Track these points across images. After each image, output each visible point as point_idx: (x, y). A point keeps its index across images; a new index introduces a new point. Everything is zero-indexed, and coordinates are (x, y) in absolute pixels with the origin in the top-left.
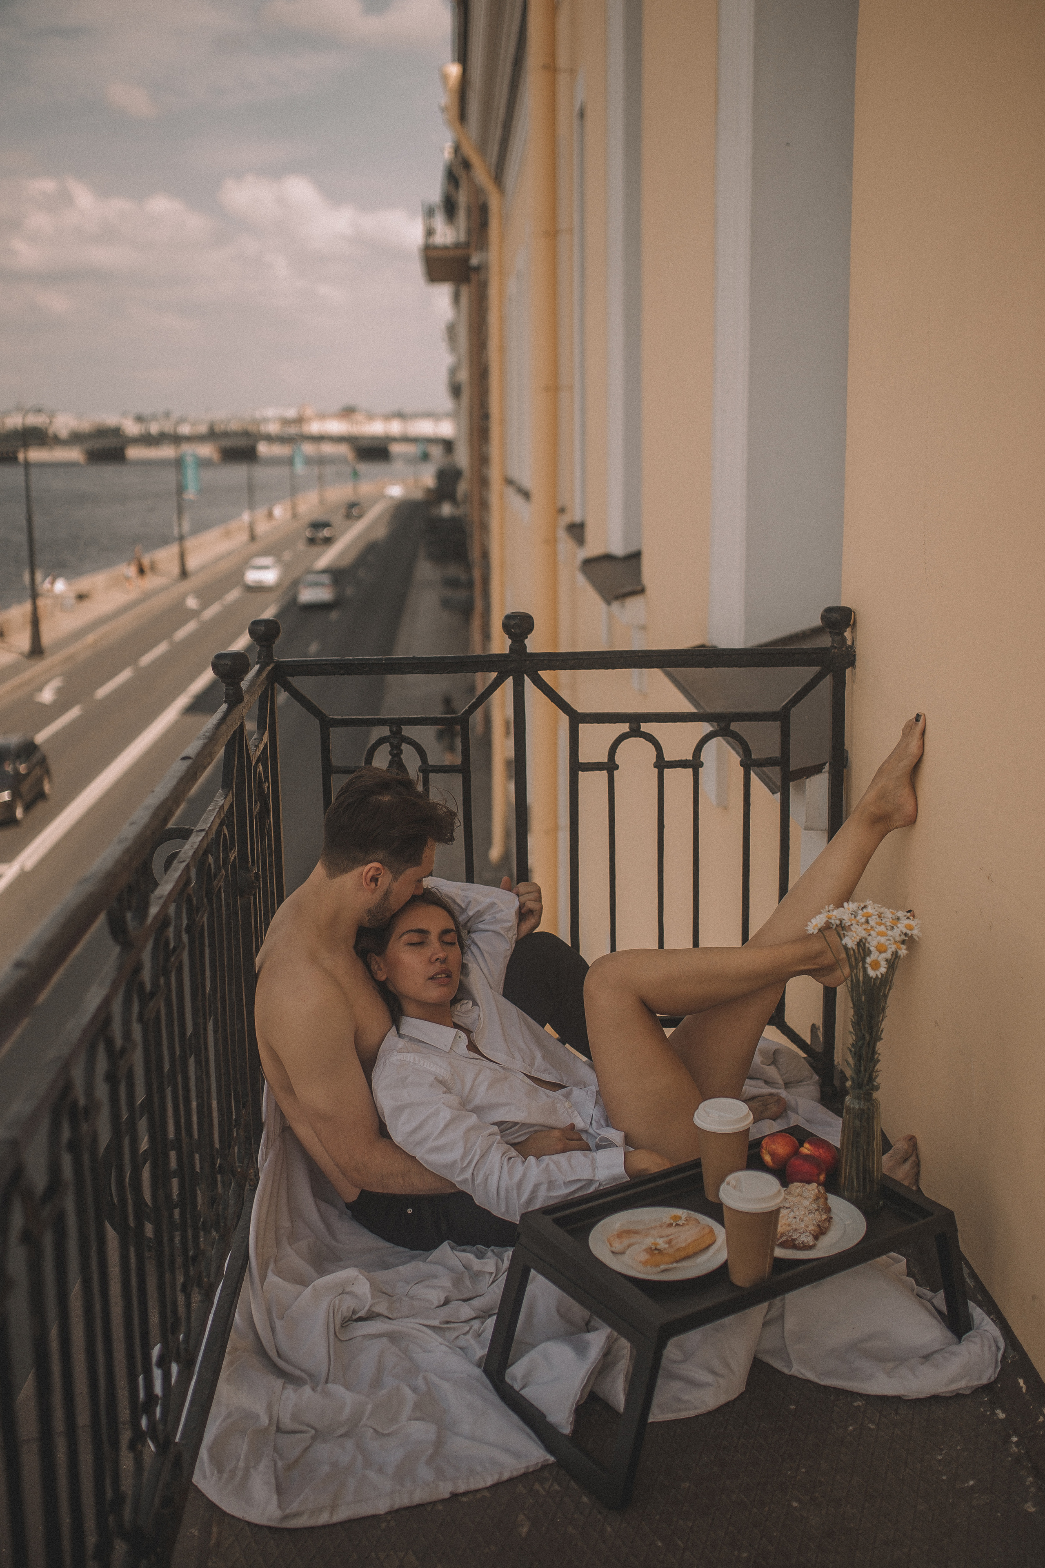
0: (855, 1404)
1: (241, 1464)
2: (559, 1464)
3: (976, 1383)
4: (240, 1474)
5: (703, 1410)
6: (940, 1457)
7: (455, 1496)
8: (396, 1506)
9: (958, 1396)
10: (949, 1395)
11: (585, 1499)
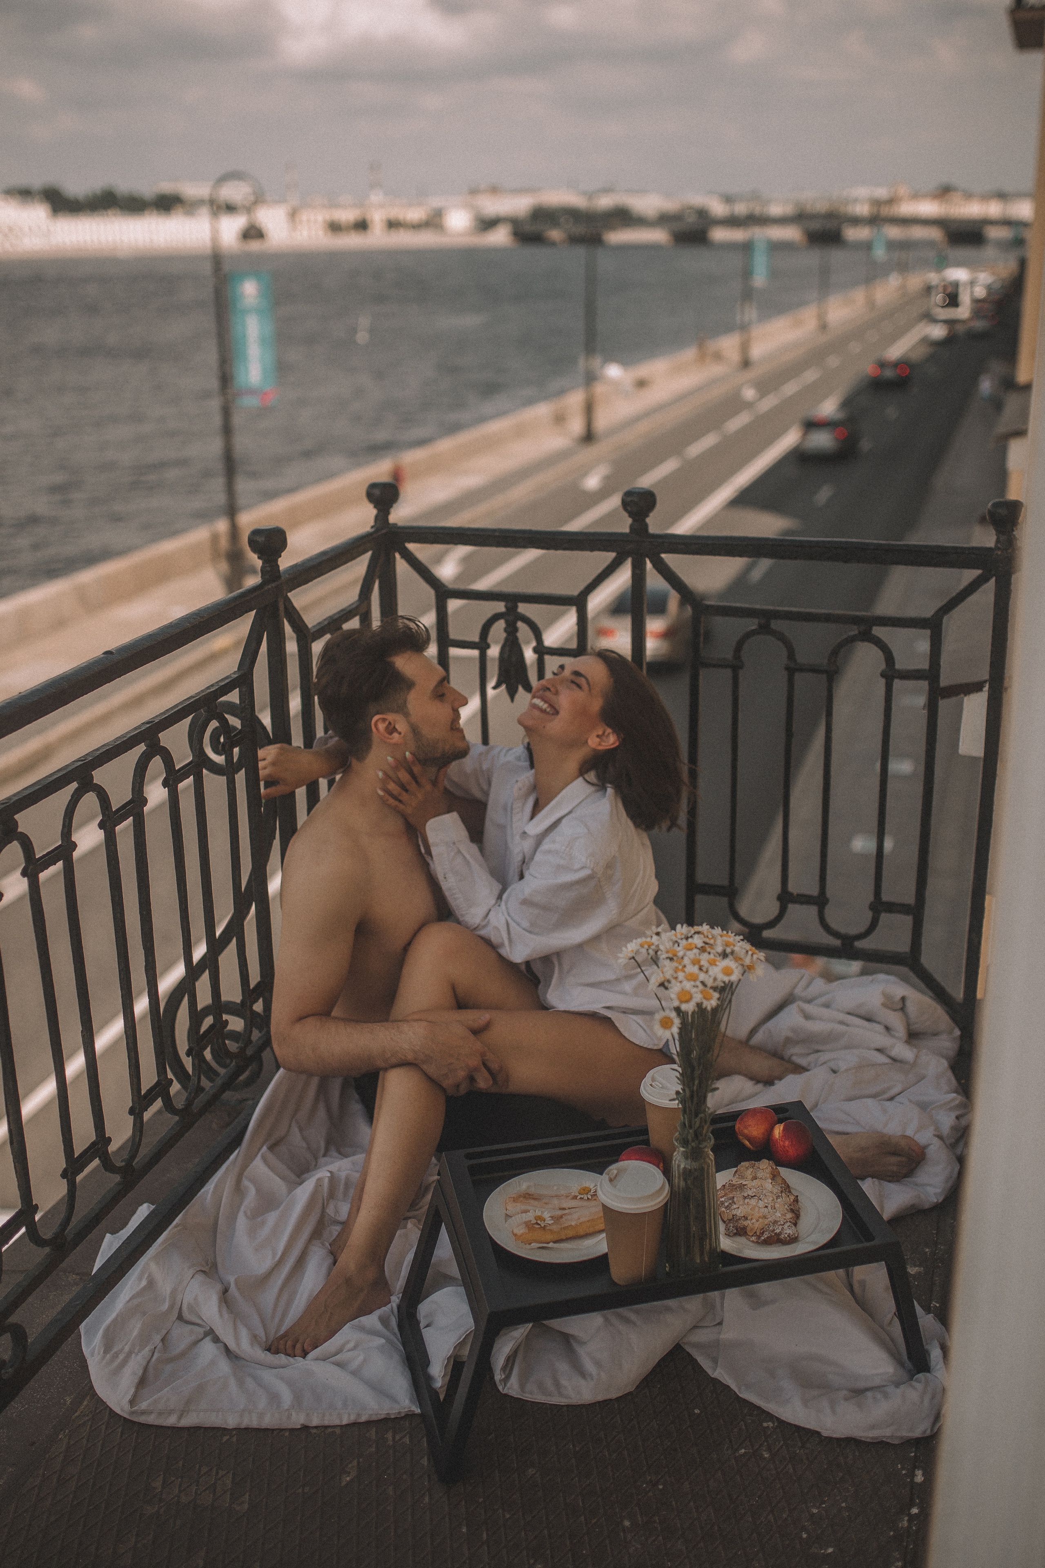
0: (765, 1425)
1: (127, 1348)
2: (422, 1416)
3: (906, 1434)
4: (121, 1357)
5: (575, 1400)
6: (815, 1511)
7: (305, 1428)
8: (243, 1426)
9: (881, 1445)
10: (868, 1440)
11: (425, 1461)
